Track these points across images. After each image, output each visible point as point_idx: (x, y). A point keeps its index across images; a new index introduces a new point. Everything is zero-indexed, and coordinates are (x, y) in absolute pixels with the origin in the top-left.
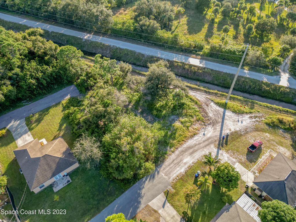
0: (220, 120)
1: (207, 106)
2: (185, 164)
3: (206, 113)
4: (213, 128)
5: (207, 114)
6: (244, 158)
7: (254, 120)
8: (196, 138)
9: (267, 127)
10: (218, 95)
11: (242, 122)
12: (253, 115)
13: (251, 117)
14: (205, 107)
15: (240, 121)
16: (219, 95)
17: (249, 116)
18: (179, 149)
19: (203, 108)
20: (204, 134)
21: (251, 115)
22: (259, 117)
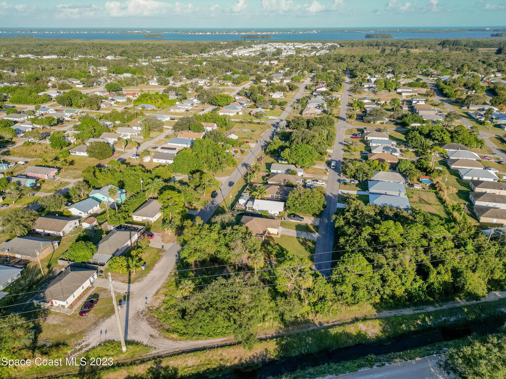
0: (130, 322)
1: (151, 336)
2: (157, 270)
3: (150, 323)
4: (138, 309)
5: (148, 323)
6: (102, 295)
7: (84, 344)
8: (154, 292)
9: (67, 341)
10: (140, 361)
11: (101, 332)
12: (84, 350)
13: (87, 345)
14: (155, 332)
15: (104, 332)
16: (137, 362)
17: (90, 347)
18: (167, 276)
19: (156, 328)
20: (146, 298)
21: (87, 349)
22: (75, 352)
